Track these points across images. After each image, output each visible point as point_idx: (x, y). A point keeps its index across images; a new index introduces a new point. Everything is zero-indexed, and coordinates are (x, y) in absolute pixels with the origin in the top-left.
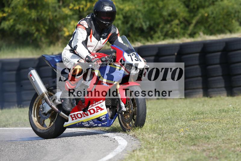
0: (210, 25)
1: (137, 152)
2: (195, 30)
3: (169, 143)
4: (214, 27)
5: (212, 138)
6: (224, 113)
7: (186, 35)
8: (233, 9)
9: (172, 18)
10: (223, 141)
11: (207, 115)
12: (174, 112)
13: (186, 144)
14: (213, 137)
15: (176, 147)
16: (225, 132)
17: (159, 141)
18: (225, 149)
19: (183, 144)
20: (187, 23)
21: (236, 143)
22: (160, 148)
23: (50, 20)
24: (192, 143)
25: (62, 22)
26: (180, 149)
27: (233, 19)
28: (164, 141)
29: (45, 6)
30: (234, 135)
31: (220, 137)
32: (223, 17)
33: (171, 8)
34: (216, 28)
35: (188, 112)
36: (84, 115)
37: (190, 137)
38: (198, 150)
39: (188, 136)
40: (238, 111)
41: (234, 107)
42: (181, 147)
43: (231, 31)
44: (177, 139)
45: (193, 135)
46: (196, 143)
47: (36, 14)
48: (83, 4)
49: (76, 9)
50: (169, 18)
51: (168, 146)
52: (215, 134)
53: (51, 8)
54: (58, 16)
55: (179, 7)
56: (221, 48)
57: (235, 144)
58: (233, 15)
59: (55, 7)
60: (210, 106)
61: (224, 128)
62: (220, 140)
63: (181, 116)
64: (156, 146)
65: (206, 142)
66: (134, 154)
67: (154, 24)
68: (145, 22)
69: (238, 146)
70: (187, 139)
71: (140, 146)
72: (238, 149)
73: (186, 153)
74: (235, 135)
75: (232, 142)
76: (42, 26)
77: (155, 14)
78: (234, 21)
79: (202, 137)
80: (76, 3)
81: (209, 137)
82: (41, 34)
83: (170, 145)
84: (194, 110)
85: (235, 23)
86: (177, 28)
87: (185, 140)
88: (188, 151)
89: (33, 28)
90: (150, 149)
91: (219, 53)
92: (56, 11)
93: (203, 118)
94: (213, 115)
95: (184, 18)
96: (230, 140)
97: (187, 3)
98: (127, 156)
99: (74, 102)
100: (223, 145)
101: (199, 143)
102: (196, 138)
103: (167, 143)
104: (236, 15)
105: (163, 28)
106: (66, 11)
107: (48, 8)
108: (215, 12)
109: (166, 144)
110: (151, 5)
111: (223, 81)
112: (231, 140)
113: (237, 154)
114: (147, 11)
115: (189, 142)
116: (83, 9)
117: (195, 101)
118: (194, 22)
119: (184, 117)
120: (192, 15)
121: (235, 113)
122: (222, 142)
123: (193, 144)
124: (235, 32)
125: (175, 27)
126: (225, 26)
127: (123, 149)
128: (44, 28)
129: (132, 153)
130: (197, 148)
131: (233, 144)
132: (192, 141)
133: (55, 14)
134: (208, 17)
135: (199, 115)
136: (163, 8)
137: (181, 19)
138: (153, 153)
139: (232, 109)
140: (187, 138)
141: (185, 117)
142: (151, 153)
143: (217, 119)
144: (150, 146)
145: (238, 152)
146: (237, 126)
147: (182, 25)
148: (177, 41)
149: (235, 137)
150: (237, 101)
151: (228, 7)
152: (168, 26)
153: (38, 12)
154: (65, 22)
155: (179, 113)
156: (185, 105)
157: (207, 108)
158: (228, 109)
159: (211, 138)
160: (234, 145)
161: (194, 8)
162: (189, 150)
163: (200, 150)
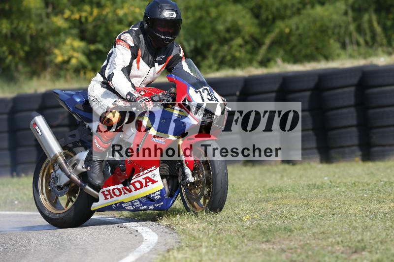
0: (294, 47)
1: (173, 252)
2: (270, 56)
3: (226, 238)
4: (300, 51)
5: (296, 231)
6: (315, 190)
7: (255, 64)
8: (331, 21)
9: (233, 34)
10: (314, 235)
11: (287, 193)
12: (234, 188)
13: (254, 240)
14: (298, 230)
15: (238, 245)
16: (317, 222)
17: (210, 235)
18: (317, 249)
19: (249, 240)
20: (255, 44)
21: (335, 238)
22: (211, 246)
23: (32, 37)
24: (263, 238)
25: (51, 39)
26: (244, 249)
27: (330, 38)
28: (218, 235)
29: (24, 14)
30: (332, 225)
31: (309, 229)
32: (315, 36)
33: (229, 18)
34: (303, 52)
35: (257, 187)
36: (124, 191)
37: (261, 229)
38: (273, 250)
39: (257, 226)
40: (338, 187)
41: (332, 181)
42: (246, 245)
43: (327, 58)
44: (239, 231)
45: (265, 225)
46: (270, 239)
47: (8, 26)
48: (86, 11)
49: (75, 19)
50: (227, 36)
51: (225, 243)
52: (302, 224)
53: (33, 16)
54: (45, 30)
55: (244, 17)
56: (312, 84)
57: (334, 241)
58: (330, 32)
59: (40, 15)
60: (294, 179)
61: (316, 215)
62: (308, 234)
63: (246, 194)
64: (205, 242)
65: (287, 236)
66: (170, 255)
67: (203, 44)
68: (188, 41)
69: (338, 243)
70: (256, 233)
71: (179, 242)
72: (338, 248)
73: (254, 255)
74: (333, 227)
75: (329, 238)
76: (18, 46)
77: (204, 27)
78: (332, 41)
79: (280, 229)
80: (75, 9)
81: (291, 229)
82: (17, 59)
83: (227, 242)
84: (266, 185)
85: (334, 45)
86: (240, 52)
87: (252, 233)
88: (257, 252)
89: (5, 48)
90: (195, 248)
91: (308, 93)
92: (41, 21)
93: (282, 198)
94: (297, 194)
95: (251, 36)
96: (325, 233)
97: (256, 11)
98: (157, 258)
99: (108, 170)
100: (314, 241)
101: (275, 239)
102: (270, 231)
103: (222, 238)
104: (336, 31)
105: (216, 51)
106: (59, 22)
107: (29, 17)
108: (301, 26)
109: (221, 240)
110: (198, 14)
111: (314, 138)
112: (327, 233)
113: (337, 257)
114: (191, 24)
115: (259, 237)
116: (86, 18)
117: (268, 171)
118: (267, 41)
119: (251, 196)
120: (264, 30)
121: (333, 190)
122: (312, 236)
123: (265, 240)
124: (333, 60)
125: (236, 50)
126: (317, 49)
127: (151, 247)
128: (22, 48)
129: (166, 255)
130: (271, 247)
131: (330, 240)
132: (263, 236)
133: (41, 26)
134: (290, 34)
135: (275, 193)
136: (216, 18)
137: (247, 38)
138: (200, 254)
139: (328, 184)
140: (255, 230)
141: (253, 196)
142: (197, 254)
143: (305, 199)
144: (195, 243)
145: (338, 254)
146: (336, 211)
147: (248, 47)
148: (239, 73)
149: (333, 229)
150: (337, 170)
151: (322, 18)
152: (226, 48)
153: (12, 23)
154: (57, 39)
155: (243, 189)
156: (252, 177)
157: (287, 182)
158: (322, 183)
159: (294, 231)
160: (332, 242)
161: (267, 19)
162: (259, 250)
163: (276, 250)
